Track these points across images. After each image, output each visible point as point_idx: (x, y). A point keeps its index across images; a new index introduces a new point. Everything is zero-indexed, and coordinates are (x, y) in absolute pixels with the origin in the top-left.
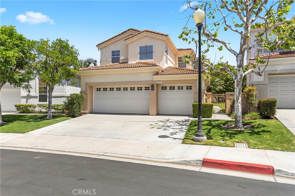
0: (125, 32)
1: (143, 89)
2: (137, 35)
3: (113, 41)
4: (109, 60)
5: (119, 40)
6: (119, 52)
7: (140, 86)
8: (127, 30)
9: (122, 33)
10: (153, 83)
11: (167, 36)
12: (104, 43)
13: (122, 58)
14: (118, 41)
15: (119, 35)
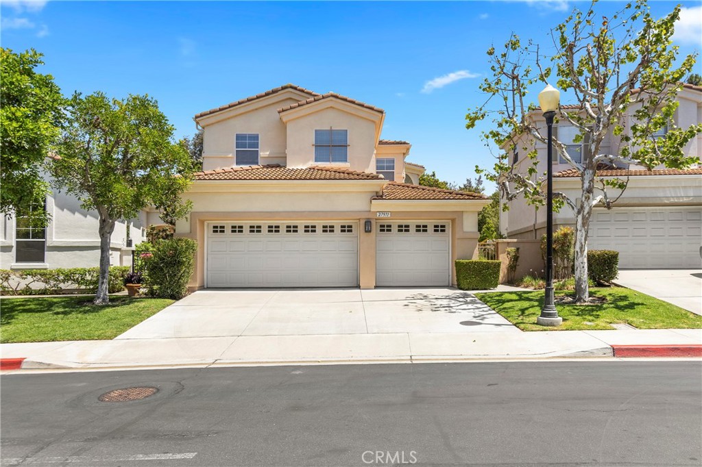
0: (274, 92)
1: (337, 229)
2: (311, 102)
3: (242, 110)
4: (230, 155)
5: (256, 109)
6: (256, 137)
7: (328, 223)
8: (279, 87)
9: (267, 94)
10: (370, 216)
11: (381, 112)
12: (215, 114)
13: (264, 153)
14: (253, 110)
15: (258, 98)
